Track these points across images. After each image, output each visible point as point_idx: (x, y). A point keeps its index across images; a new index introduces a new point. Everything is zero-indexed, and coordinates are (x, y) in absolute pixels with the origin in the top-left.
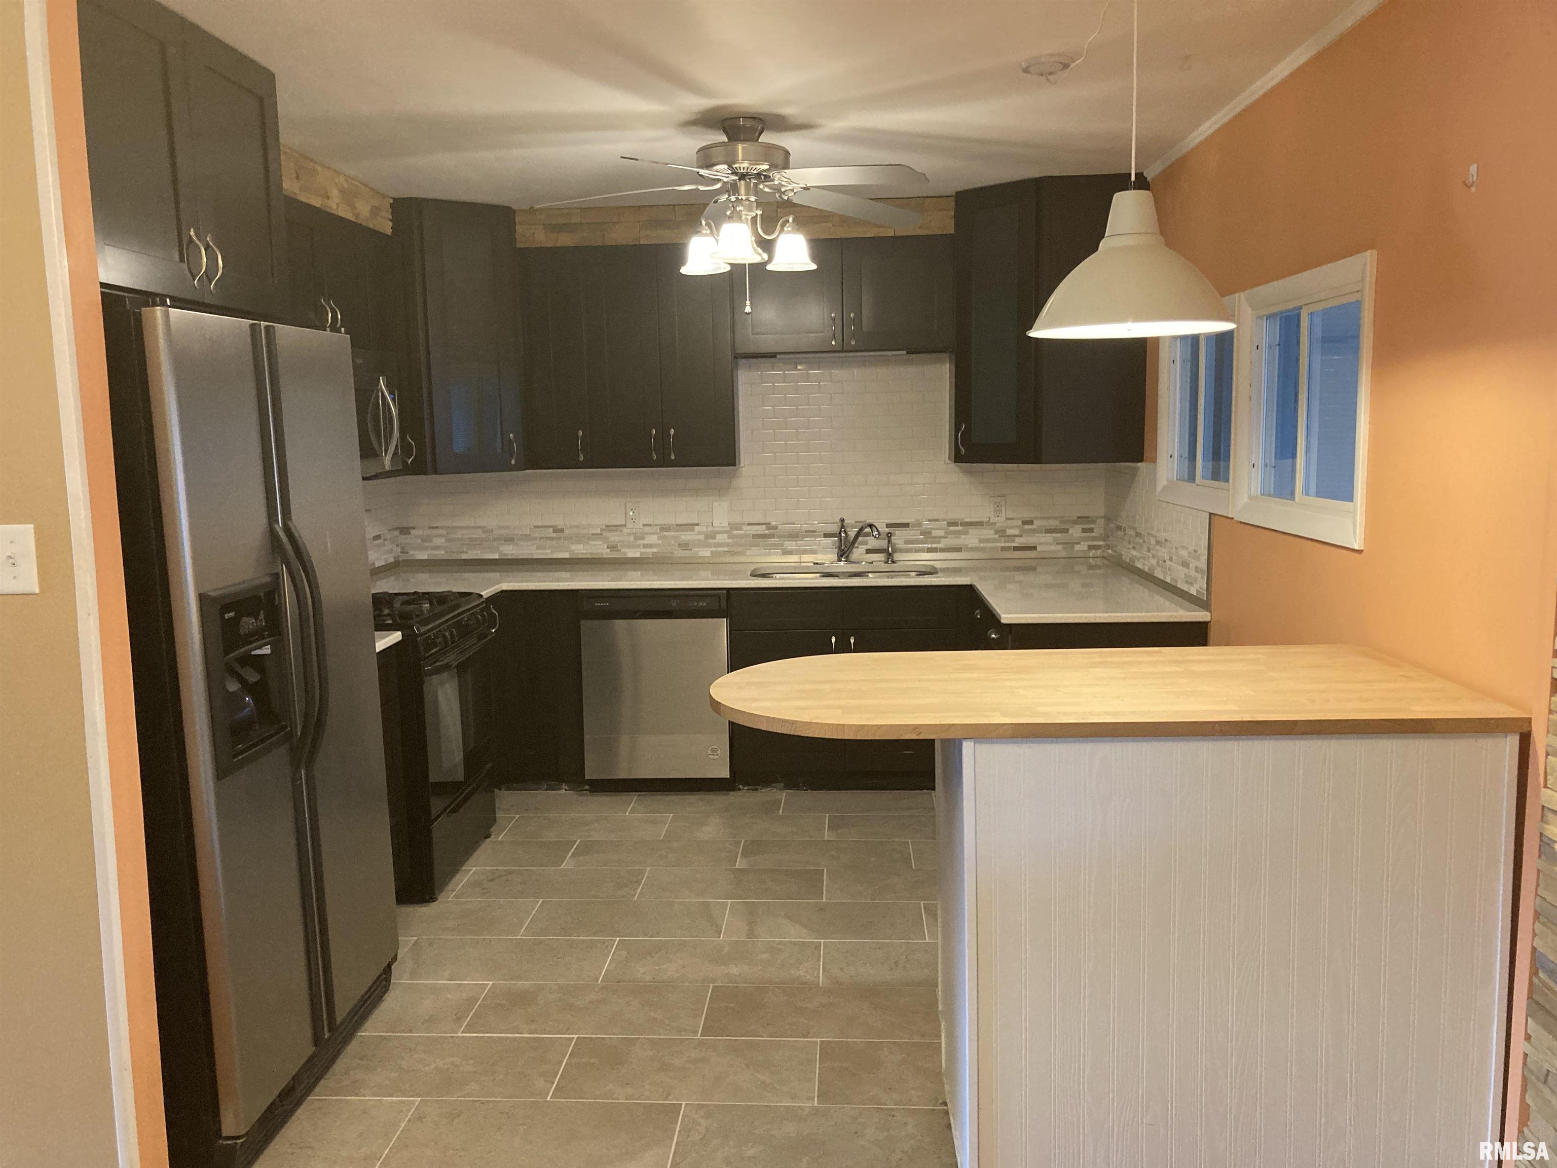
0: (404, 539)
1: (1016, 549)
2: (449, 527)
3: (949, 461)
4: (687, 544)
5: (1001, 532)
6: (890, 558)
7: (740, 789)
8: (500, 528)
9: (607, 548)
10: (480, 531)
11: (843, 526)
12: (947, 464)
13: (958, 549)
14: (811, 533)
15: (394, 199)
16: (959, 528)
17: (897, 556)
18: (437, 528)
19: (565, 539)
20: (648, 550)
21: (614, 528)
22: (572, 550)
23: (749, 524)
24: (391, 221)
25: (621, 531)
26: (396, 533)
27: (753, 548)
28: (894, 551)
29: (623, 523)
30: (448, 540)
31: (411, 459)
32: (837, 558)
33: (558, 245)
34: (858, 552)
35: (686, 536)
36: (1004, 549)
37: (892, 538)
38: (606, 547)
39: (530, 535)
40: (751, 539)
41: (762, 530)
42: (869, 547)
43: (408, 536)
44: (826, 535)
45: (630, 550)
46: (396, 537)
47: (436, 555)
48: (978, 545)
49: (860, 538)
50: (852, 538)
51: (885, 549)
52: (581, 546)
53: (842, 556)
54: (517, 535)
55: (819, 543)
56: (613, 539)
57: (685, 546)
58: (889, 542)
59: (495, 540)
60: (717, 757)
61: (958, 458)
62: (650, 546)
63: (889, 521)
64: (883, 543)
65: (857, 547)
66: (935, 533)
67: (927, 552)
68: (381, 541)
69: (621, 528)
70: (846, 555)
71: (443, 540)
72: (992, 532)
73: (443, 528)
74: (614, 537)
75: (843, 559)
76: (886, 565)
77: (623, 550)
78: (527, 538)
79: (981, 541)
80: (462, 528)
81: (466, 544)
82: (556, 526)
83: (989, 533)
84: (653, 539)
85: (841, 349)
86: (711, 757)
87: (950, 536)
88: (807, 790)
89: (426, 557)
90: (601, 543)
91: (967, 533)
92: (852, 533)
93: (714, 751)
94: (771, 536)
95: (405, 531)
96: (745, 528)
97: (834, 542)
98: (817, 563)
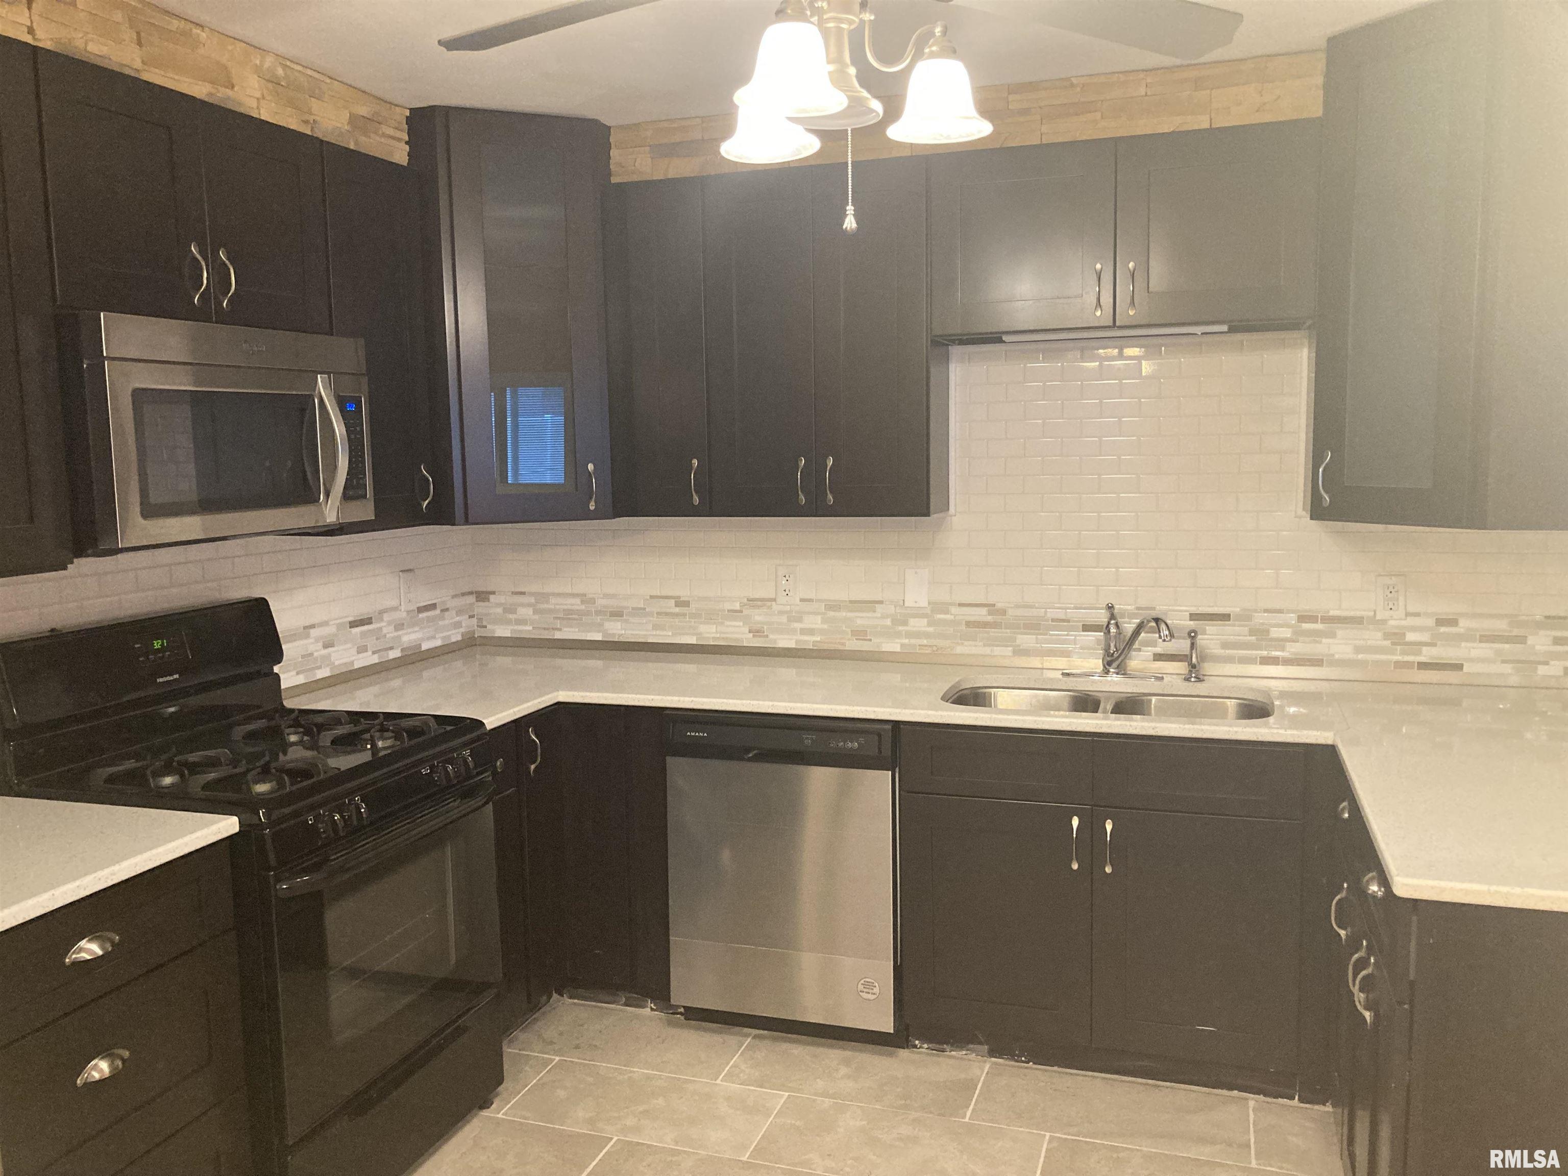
0: (480, 608)
1: (1423, 666)
2: (539, 594)
3: (1304, 513)
4: (865, 632)
5: (1397, 638)
6: (1195, 673)
7: (915, 1046)
8: (606, 596)
9: (750, 632)
10: (578, 601)
11: (1112, 617)
12: (1300, 517)
13: (1316, 662)
14: (1062, 623)
15: (411, 109)
16: (1319, 626)
17: (1209, 668)
18: (523, 593)
19: (693, 616)
20: (806, 638)
21: (759, 603)
22: (700, 634)
23: (960, 605)
24: (407, 143)
25: (770, 607)
26: (471, 599)
27: (966, 643)
28: (1203, 658)
29: (773, 596)
30: (535, 612)
31: (427, 502)
32: (1102, 667)
33: (670, 177)
34: (1139, 660)
35: (862, 620)
36: (1399, 665)
37: (1199, 637)
38: (747, 630)
39: (644, 609)
40: (963, 627)
41: (981, 614)
42: (1158, 650)
43: (486, 604)
44: (1087, 628)
45: (782, 636)
46: (472, 604)
47: (520, 631)
48: (1352, 656)
49: (1143, 635)
50: (1129, 635)
51: (1186, 656)
52: (713, 628)
53: (1109, 664)
54: (628, 608)
55: (1075, 639)
56: (758, 618)
57: (860, 634)
58: (1193, 645)
59: (598, 613)
60: (874, 997)
61: (1318, 512)
62: (811, 632)
63: (1194, 610)
64: (1181, 645)
65: (1139, 650)
66: (1275, 633)
67: (1261, 664)
68: (438, 612)
69: (769, 604)
70: (1117, 663)
71: (530, 611)
72: (1379, 635)
73: (531, 594)
74: (758, 616)
75: (1112, 670)
76: (1187, 683)
77: (771, 636)
78: (638, 612)
79: (1358, 650)
80: (554, 594)
81: (559, 618)
82: (679, 597)
83: (1374, 637)
84: (811, 622)
85: (1111, 324)
86: (864, 995)
87: (1301, 639)
88: (1028, 1062)
89: (508, 634)
90: (741, 624)
91: (1333, 635)
92: (1129, 627)
93: (869, 986)
94: (995, 625)
95: (482, 596)
96: (954, 610)
97: (1098, 641)
98: (1068, 675)
